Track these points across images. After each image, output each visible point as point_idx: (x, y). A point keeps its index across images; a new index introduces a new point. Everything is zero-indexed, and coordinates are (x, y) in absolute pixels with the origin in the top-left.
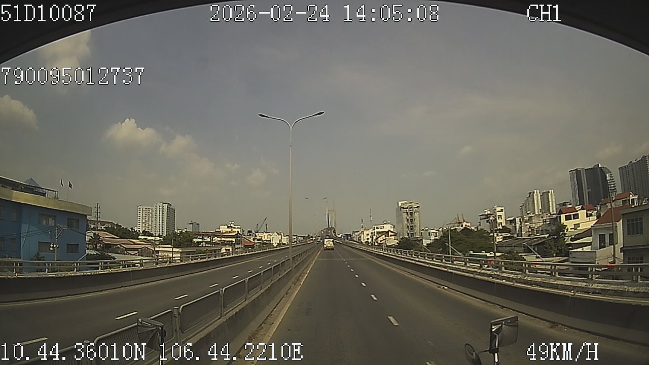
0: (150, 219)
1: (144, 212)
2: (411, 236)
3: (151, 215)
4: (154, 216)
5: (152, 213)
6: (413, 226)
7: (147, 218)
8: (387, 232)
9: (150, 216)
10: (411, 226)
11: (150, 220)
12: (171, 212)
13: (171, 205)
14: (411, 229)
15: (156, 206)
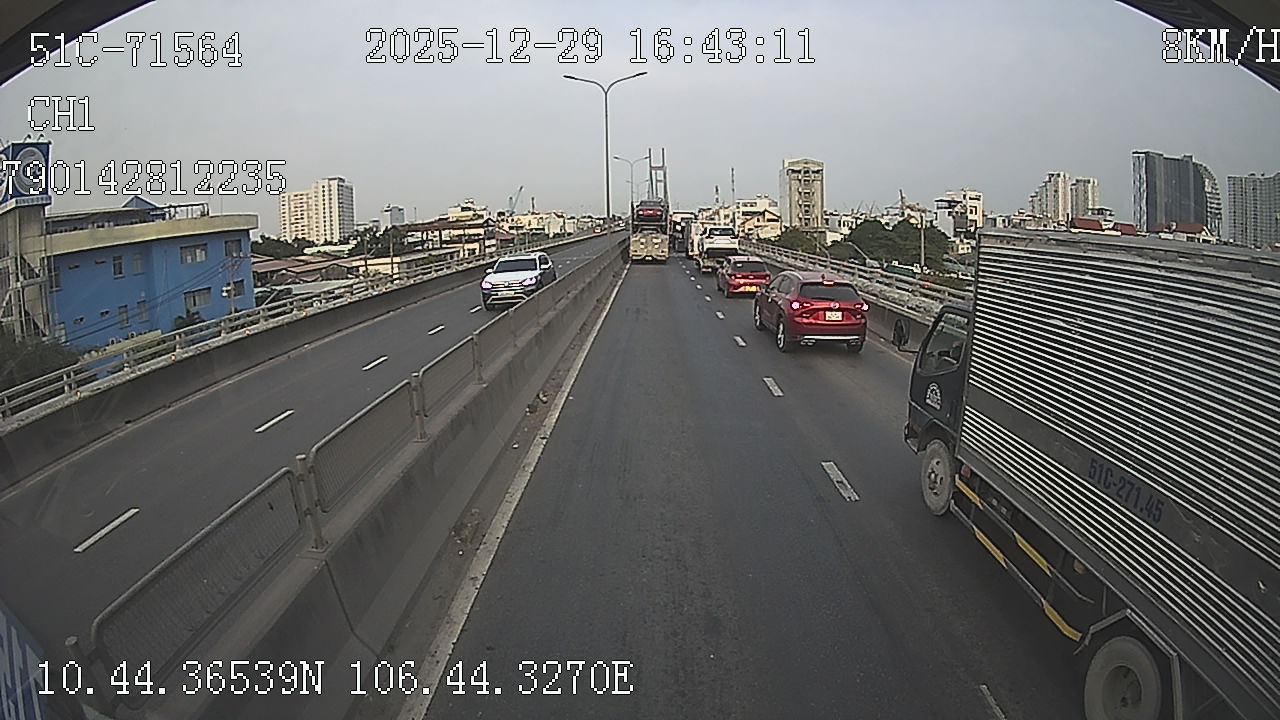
0: (305, 213)
1: (292, 203)
2: (806, 224)
3: (305, 205)
4: (314, 207)
5: (307, 202)
6: (809, 206)
7: (299, 213)
8: (763, 214)
9: (305, 208)
10: (806, 206)
11: (305, 216)
12: (345, 193)
13: (343, 181)
14: (806, 211)
15: (317, 188)
